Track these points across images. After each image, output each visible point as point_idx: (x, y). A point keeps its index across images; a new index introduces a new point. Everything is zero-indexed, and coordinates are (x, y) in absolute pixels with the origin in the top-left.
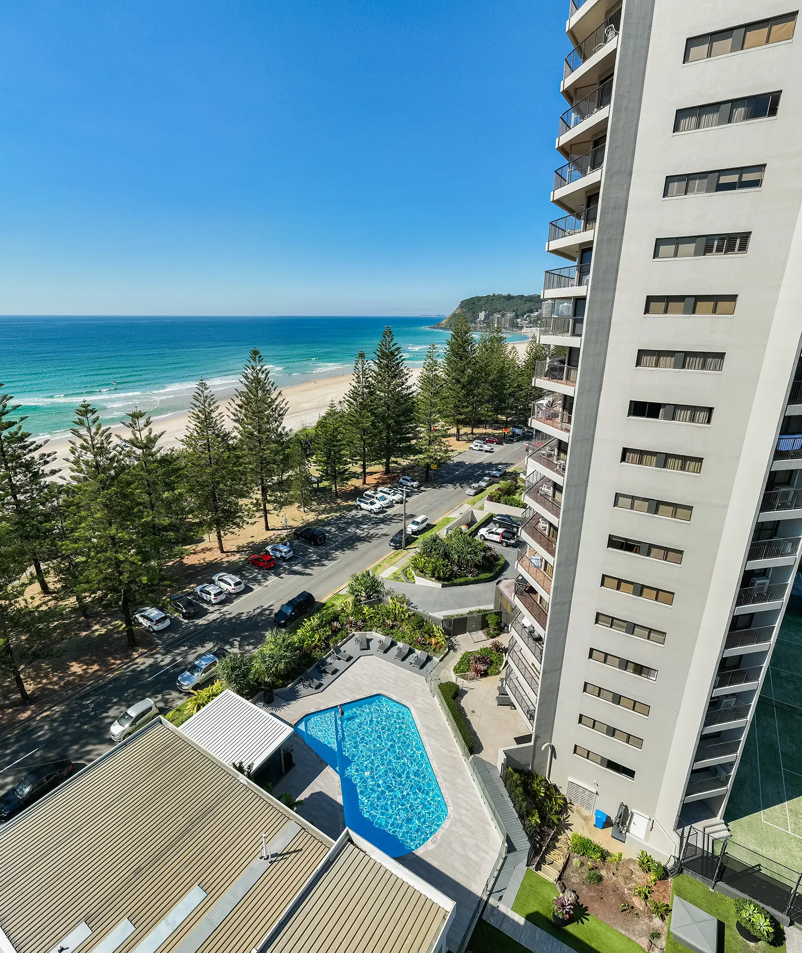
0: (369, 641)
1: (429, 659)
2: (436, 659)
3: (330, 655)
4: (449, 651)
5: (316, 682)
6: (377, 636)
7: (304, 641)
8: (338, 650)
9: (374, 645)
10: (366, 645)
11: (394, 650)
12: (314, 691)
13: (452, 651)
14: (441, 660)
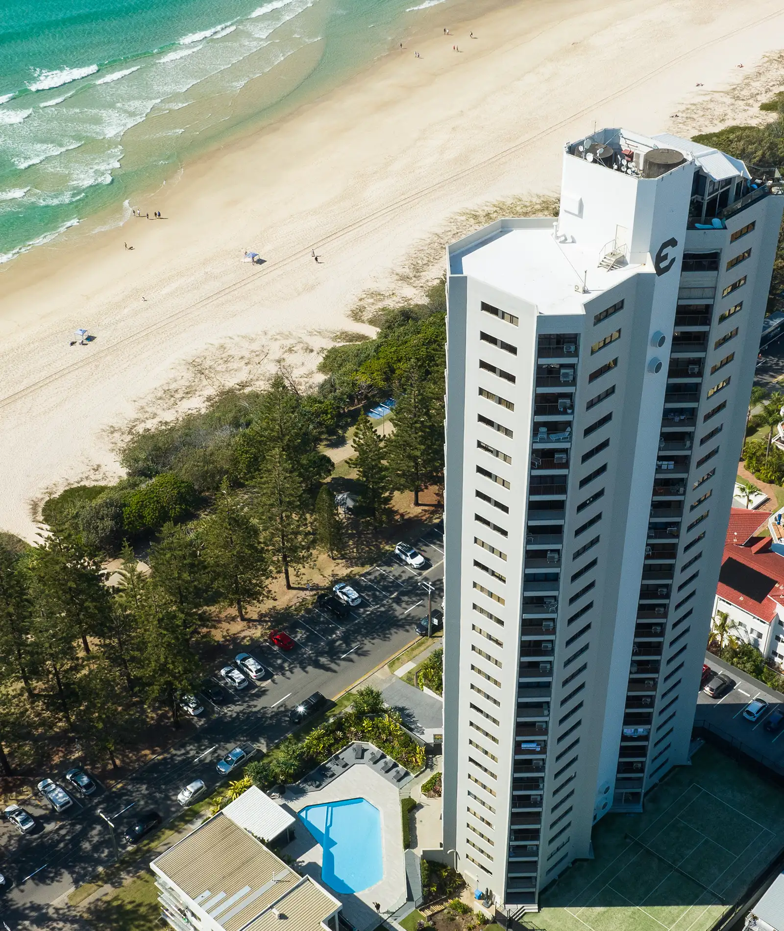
0: (364, 751)
1: (407, 774)
2: (412, 775)
3: (331, 760)
4: (426, 769)
5: (318, 783)
6: (372, 747)
7: (310, 748)
8: (337, 758)
9: (367, 755)
10: (361, 754)
11: (381, 763)
12: (314, 789)
13: (428, 770)
14: (416, 777)
